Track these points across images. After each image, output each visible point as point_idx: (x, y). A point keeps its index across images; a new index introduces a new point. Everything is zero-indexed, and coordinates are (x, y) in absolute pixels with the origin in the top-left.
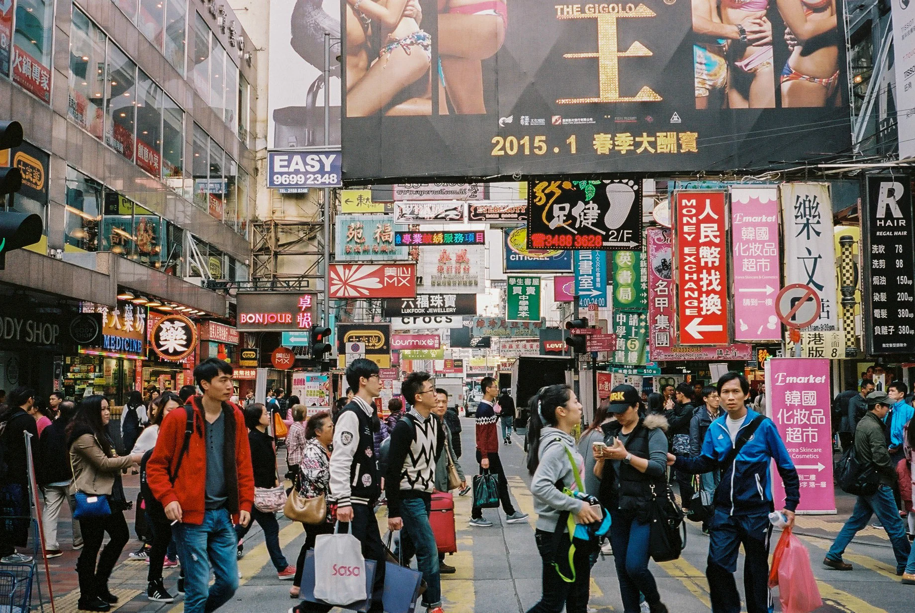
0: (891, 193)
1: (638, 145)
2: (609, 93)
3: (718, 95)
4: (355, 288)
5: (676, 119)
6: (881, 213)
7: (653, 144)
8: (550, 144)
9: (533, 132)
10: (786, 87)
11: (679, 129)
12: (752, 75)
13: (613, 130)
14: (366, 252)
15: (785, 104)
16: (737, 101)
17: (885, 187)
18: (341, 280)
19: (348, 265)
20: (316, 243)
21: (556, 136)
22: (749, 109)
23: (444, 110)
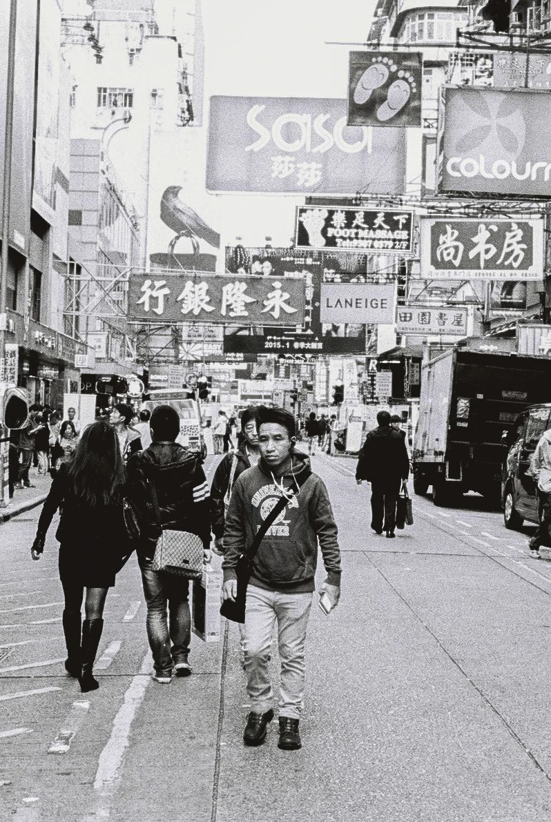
0: (374, 363)
1: (306, 346)
2: (299, 332)
3: (328, 333)
4: (193, 355)
5: (317, 339)
6: (370, 368)
7: (310, 346)
8: (282, 344)
9: (277, 341)
10: (348, 331)
11: (318, 342)
12: (338, 327)
13: (299, 341)
14: (200, 336)
15: (347, 336)
16: (334, 335)
17: (372, 361)
18: (185, 351)
19: (189, 343)
20: (170, 329)
21: (283, 342)
22: (337, 337)
23: (252, 334)
